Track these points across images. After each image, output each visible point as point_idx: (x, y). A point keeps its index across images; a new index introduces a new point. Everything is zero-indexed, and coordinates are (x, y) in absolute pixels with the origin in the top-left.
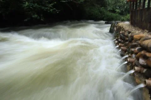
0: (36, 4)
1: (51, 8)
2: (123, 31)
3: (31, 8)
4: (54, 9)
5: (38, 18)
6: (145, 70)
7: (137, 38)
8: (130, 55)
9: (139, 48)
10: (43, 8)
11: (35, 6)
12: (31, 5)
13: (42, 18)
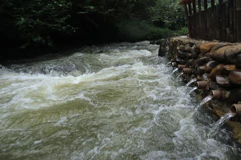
0: (38, 20)
1: (63, 25)
2: (182, 46)
3: (30, 26)
4: (69, 25)
5: (44, 41)
6: (228, 94)
7: (206, 48)
8: (198, 77)
9: (212, 62)
10: (50, 25)
11: (36, 23)
12: (30, 22)
13: (50, 42)
